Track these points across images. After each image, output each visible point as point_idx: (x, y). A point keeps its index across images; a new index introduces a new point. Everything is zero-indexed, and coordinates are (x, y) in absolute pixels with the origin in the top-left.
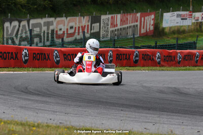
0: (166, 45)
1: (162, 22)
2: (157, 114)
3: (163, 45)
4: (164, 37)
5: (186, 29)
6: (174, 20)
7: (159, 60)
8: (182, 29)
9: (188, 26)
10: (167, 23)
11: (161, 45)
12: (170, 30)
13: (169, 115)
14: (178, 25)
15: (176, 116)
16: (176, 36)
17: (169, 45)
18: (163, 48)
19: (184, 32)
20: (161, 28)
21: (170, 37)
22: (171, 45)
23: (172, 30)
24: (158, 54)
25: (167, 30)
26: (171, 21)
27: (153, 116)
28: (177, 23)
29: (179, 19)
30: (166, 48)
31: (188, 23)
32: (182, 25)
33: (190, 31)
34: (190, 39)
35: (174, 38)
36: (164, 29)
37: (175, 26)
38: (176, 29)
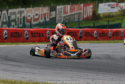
0: (101, 26)
1: (98, 10)
2: (95, 73)
3: (99, 26)
4: (100, 20)
5: (115, 14)
6: (106, 8)
7: (96, 36)
8: (112, 14)
9: (116, 12)
10: (101, 10)
11: (97, 26)
12: (103, 15)
13: (103, 74)
14: (109, 11)
15: (108, 74)
16: (107, 19)
17: (103, 26)
18: (99, 28)
19: (113, 16)
20: (97, 14)
21: (103, 20)
22: (104, 26)
23: (105, 15)
24: (96, 32)
25: (101, 16)
26: (104, 9)
27: (92, 74)
28: (108, 10)
29: (110, 8)
30: (100, 28)
31: (116, 10)
32: (111, 12)
33: (117, 16)
34: (117, 21)
35: (106, 21)
36: (99, 14)
37: (107, 13)
38: (108, 14)
